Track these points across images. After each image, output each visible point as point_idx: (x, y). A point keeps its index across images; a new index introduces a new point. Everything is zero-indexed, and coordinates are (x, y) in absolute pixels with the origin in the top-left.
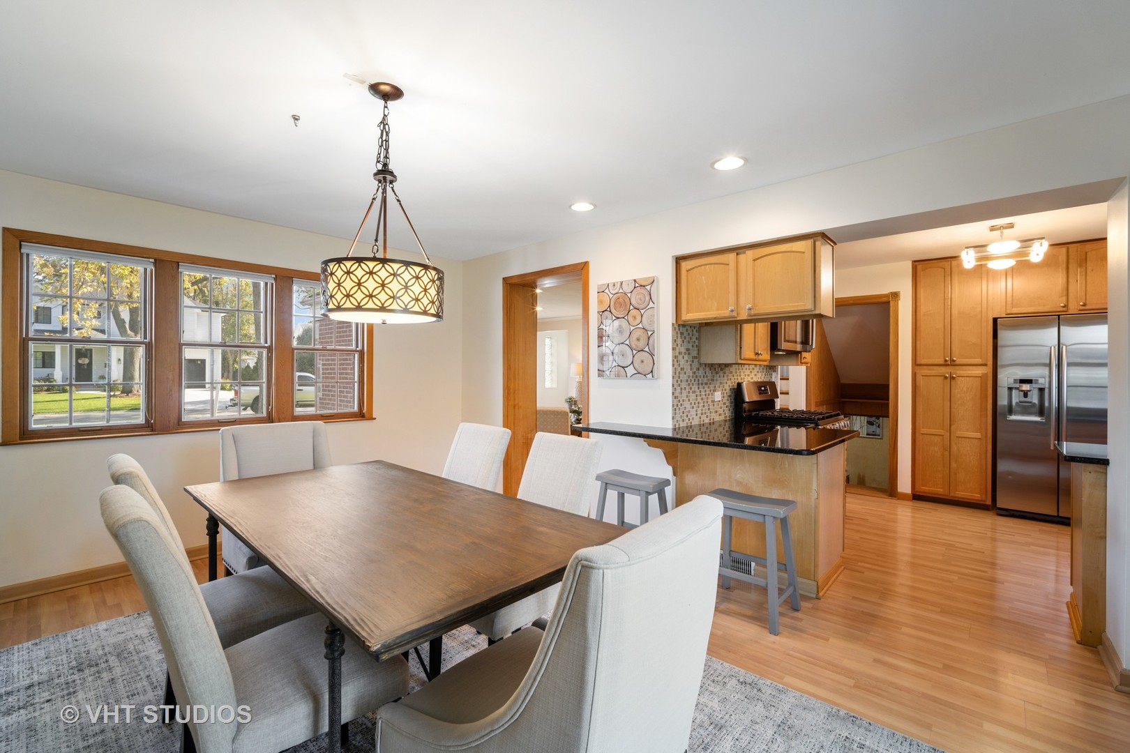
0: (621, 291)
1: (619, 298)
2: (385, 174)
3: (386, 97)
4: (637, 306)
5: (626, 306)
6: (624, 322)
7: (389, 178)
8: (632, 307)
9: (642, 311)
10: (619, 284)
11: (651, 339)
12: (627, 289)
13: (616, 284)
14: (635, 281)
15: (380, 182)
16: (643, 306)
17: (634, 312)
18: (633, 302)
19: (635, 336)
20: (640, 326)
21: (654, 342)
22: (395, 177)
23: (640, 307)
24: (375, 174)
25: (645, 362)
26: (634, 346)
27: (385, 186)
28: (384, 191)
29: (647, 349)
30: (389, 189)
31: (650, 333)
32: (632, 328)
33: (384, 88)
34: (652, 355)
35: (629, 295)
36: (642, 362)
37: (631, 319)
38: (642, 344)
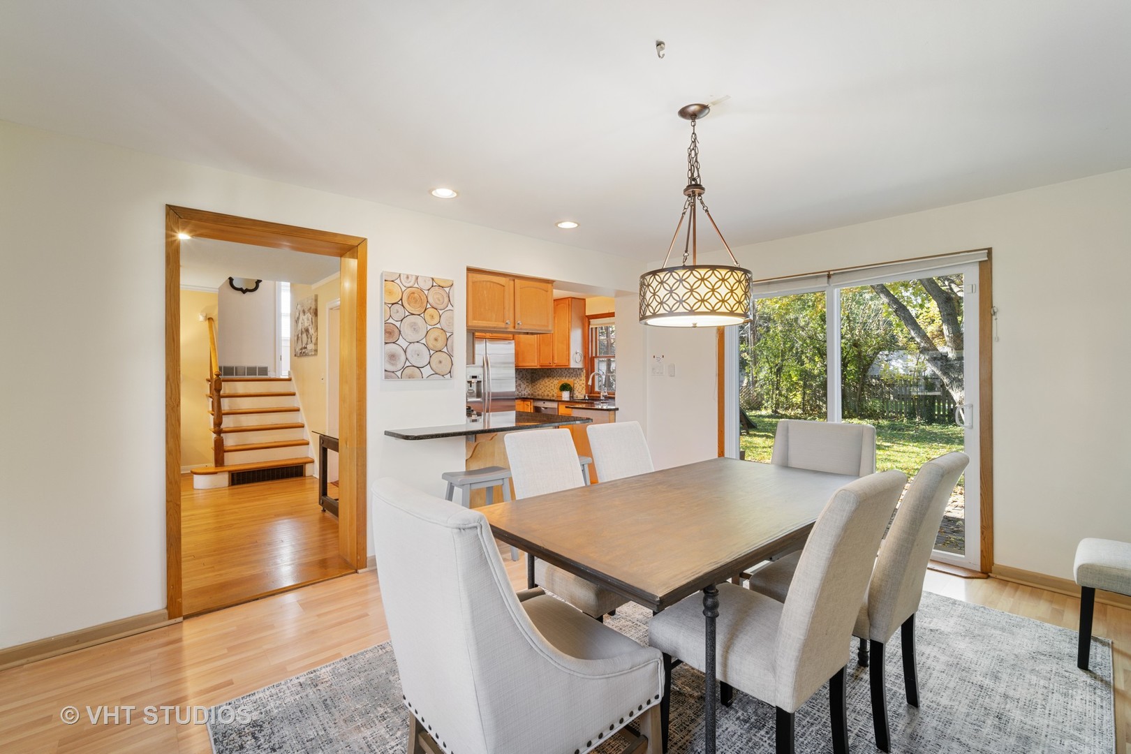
0: (416, 285)
1: (413, 293)
2: (694, 188)
3: (694, 116)
4: (435, 305)
5: (422, 303)
6: (419, 320)
7: (697, 191)
8: (429, 306)
9: (441, 312)
10: (414, 278)
11: (449, 340)
12: (425, 285)
13: (410, 277)
14: (433, 279)
15: (689, 196)
16: (441, 307)
17: (430, 311)
18: (431, 300)
19: (432, 335)
20: (438, 326)
21: (453, 343)
22: (703, 189)
23: (438, 307)
24: (685, 190)
25: (443, 362)
26: (431, 346)
27: (694, 200)
28: (693, 206)
29: (445, 350)
30: (698, 202)
31: (448, 335)
32: (429, 327)
33: (692, 109)
34: (450, 356)
35: (426, 292)
36: (440, 362)
37: (427, 318)
38: (439, 345)
